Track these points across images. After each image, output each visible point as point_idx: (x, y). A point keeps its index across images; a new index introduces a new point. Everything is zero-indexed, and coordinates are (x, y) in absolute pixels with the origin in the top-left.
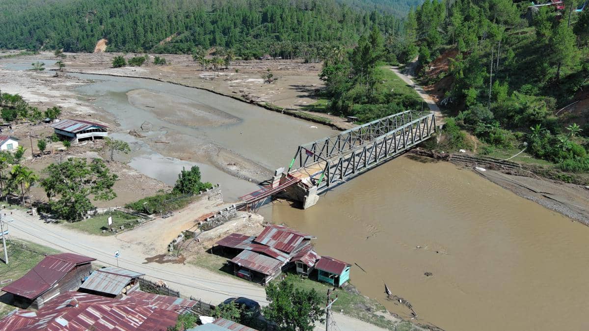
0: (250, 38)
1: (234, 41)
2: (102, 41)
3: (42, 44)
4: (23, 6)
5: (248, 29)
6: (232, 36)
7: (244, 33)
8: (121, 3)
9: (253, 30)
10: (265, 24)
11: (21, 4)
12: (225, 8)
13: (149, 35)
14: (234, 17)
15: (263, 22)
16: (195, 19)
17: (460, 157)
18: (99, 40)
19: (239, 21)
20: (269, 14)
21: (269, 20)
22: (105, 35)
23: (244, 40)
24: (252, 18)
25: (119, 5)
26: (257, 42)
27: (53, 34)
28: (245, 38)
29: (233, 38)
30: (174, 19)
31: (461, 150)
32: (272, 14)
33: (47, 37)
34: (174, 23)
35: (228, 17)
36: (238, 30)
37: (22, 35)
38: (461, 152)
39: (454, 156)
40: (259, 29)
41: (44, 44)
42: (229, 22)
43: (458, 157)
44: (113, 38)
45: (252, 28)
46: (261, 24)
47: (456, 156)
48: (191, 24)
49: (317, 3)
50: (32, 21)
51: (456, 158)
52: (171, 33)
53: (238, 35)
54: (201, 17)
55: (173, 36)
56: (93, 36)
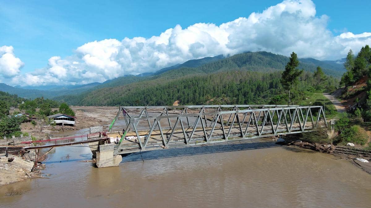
0: (260, 98)
1: (249, 100)
2: (177, 102)
3: (148, 104)
4: (146, 85)
5: (260, 93)
6: (248, 97)
7: (257, 95)
8: (191, 82)
9: (263, 93)
10: (271, 89)
11: (145, 84)
12: (247, 81)
13: (201, 98)
14: (252, 86)
15: (270, 88)
16: (229, 88)
17: (344, 149)
18: (175, 101)
19: (254, 88)
20: (274, 83)
21: (274, 87)
22: (178, 99)
23: (256, 100)
24: (263, 86)
25: (190, 82)
26: (264, 100)
27: (154, 99)
28: (257, 98)
29: (249, 98)
30: (216, 89)
31: (350, 144)
32: (276, 83)
33: (151, 100)
34: (216, 90)
35: (249, 86)
36: (253, 94)
37: (141, 99)
38: (349, 145)
39: (338, 149)
40: (267, 92)
41: (149, 104)
42: (248, 89)
43: (342, 149)
44: (182, 100)
45: (262, 92)
46: (269, 89)
47: (339, 149)
48: (226, 91)
49: (309, 76)
50: (147, 92)
51: (340, 150)
52: (214, 97)
53: (252, 96)
54: (232, 87)
55: (214, 98)
56: (173, 99)
